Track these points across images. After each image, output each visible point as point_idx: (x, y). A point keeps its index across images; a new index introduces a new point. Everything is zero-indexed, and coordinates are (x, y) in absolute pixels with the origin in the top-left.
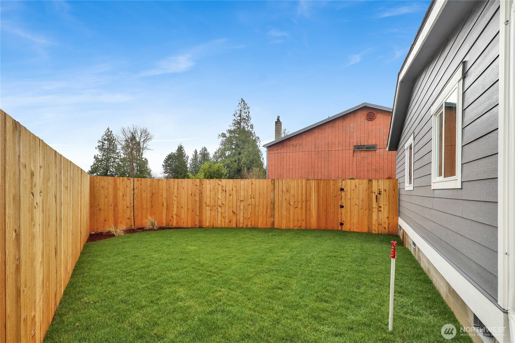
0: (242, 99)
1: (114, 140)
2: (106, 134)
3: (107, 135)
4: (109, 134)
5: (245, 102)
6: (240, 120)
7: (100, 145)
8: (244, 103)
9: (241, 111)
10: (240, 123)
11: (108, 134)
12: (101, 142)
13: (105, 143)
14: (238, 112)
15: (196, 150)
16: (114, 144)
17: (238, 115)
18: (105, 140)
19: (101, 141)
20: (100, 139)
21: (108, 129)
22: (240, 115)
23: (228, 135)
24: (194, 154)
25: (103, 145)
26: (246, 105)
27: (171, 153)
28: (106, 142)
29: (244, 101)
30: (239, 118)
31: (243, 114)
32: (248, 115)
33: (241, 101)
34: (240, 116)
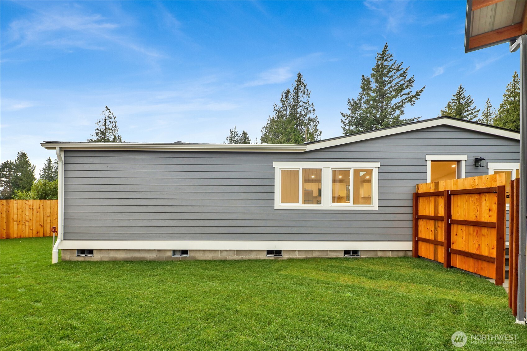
6: (105, 129)
8: (109, 111)
9: (105, 120)
10: (105, 133)
14: (103, 121)
15: (49, 158)
17: (102, 124)
22: (105, 124)
24: (46, 162)
26: (112, 114)
27: (8, 161)
29: (109, 109)
31: (108, 123)
32: (114, 125)
33: (105, 108)
34: (105, 125)
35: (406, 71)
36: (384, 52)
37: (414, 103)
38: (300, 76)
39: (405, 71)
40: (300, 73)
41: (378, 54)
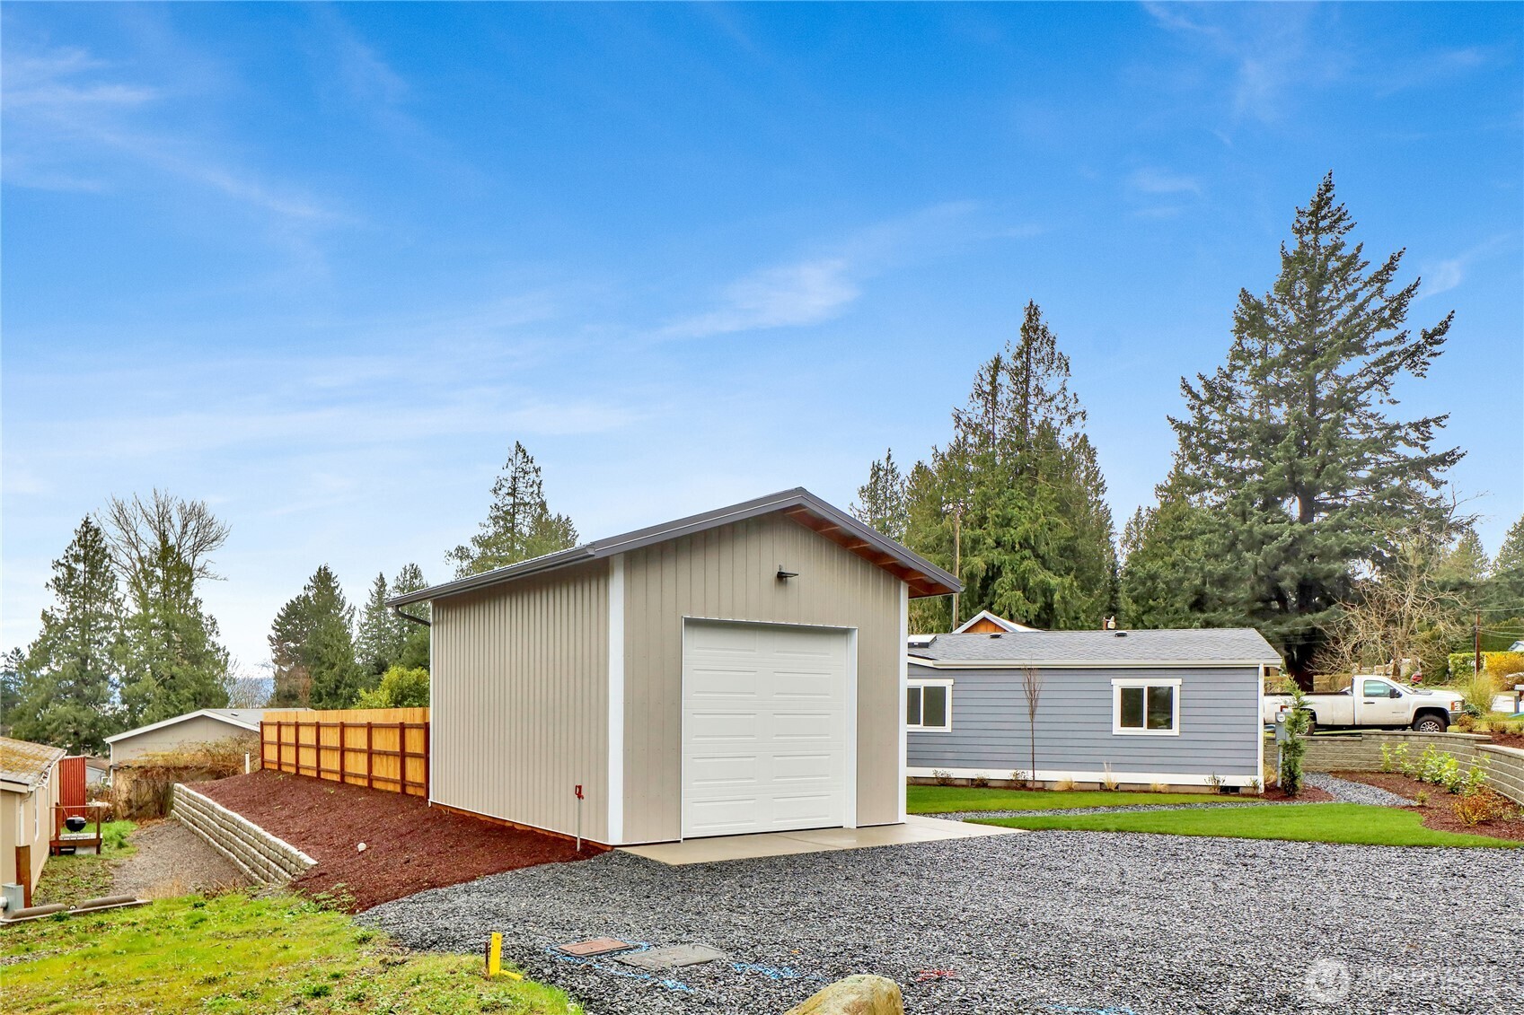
0: (518, 446)
1: (104, 557)
2: (79, 539)
3: (83, 542)
4: (90, 538)
6: (514, 506)
7: (58, 575)
8: (525, 454)
9: (515, 478)
10: (514, 515)
11: (85, 540)
12: (63, 565)
13: (75, 570)
14: (509, 483)
15: (381, 576)
16: (106, 570)
17: (504, 490)
18: (76, 558)
19: (63, 561)
20: (59, 555)
21: (87, 523)
22: (515, 490)
23: (476, 551)
25: (70, 577)
26: (532, 462)
27: (298, 598)
28: (80, 566)
29: (523, 450)
30: (510, 500)
31: (521, 485)
32: (536, 492)
33: (514, 449)
34: (513, 492)
35: (1392, 263)
36: (1322, 202)
37: (1426, 367)
38: (1033, 312)
39: (1388, 265)
40: (1034, 304)
41: (1299, 212)
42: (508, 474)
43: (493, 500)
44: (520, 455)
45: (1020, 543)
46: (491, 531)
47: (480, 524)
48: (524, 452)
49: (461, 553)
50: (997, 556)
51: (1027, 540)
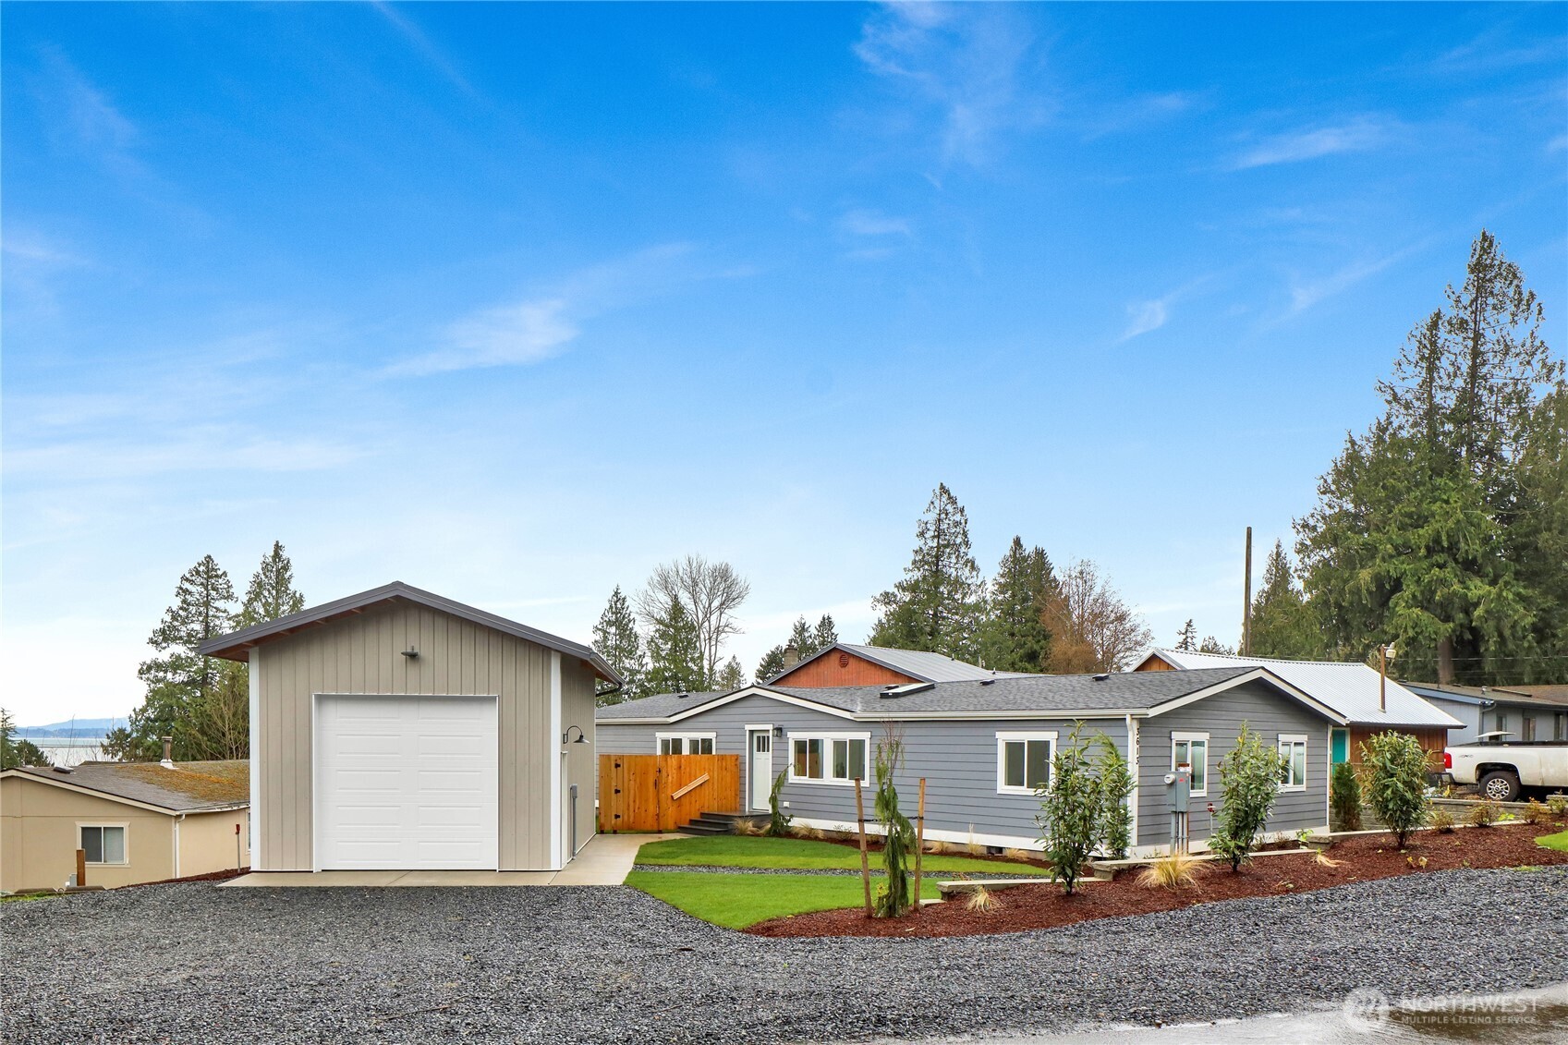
0: (942, 487)
1: (630, 621)
2: (611, 607)
3: (614, 610)
4: (619, 606)
5: (952, 495)
7: (598, 638)
8: (949, 494)
11: (616, 608)
12: (600, 630)
13: (609, 633)
16: (631, 633)
17: (930, 533)
18: (610, 623)
19: (600, 627)
20: (597, 621)
21: (616, 594)
22: (939, 532)
23: (902, 596)
25: (606, 638)
26: (956, 502)
27: (777, 649)
28: (613, 630)
30: (935, 542)
33: (938, 491)
34: (938, 534)
42: (932, 517)
43: (918, 543)
44: (945, 497)
45: (1428, 548)
46: (917, 575)
47: (905, 569)
48: (947, 492)
49: (887, 598)
50: (1401, 566)
51: (1437, 541)
